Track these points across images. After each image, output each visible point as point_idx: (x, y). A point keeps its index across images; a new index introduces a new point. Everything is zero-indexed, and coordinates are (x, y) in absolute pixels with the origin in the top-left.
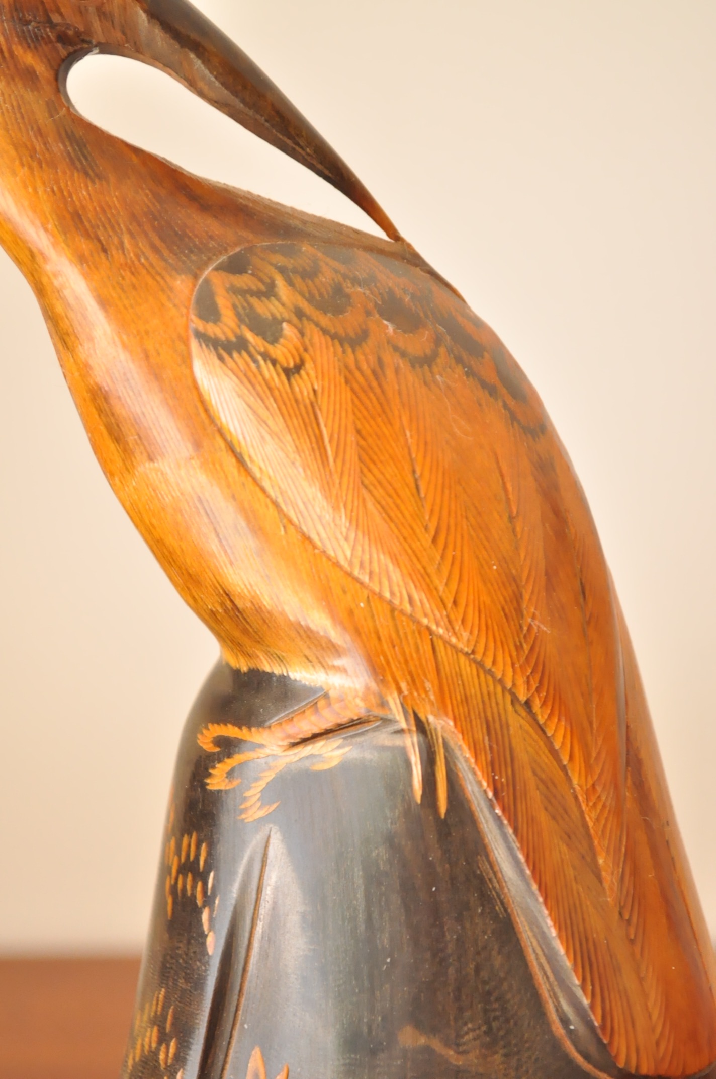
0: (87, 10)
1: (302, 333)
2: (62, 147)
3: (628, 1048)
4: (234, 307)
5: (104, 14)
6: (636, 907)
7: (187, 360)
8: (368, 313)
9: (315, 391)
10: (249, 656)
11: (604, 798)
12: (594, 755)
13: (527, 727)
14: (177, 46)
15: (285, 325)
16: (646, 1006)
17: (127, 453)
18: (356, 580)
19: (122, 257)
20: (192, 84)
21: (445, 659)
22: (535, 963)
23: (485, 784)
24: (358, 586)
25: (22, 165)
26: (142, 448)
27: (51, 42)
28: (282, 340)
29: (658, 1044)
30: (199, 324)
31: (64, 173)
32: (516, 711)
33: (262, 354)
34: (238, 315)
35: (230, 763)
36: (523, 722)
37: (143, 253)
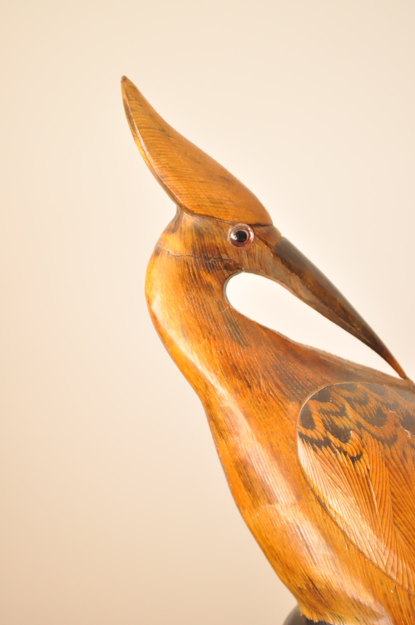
0: (241, 252)
1: (361, 437)
2: (226, 328)
4: (323, 421)
5: (251, 254)
7: (295, 449)
8: (396, 425)
9: (368, 470)
10: (319, 613)
14: (289, 272)
15: (351, 432)
17: (255, 498)
18: (389, 577)
19: (259, 391)
20: (295, 292)
24: (390, 580)
25: (204, 338)
26: (265, 495)
27: (221, 269)
28: (350, 441)
30: (303, 431)
31: (227, 342)
33: (338, 448)
34: (325, 426)
37: (271, 389)
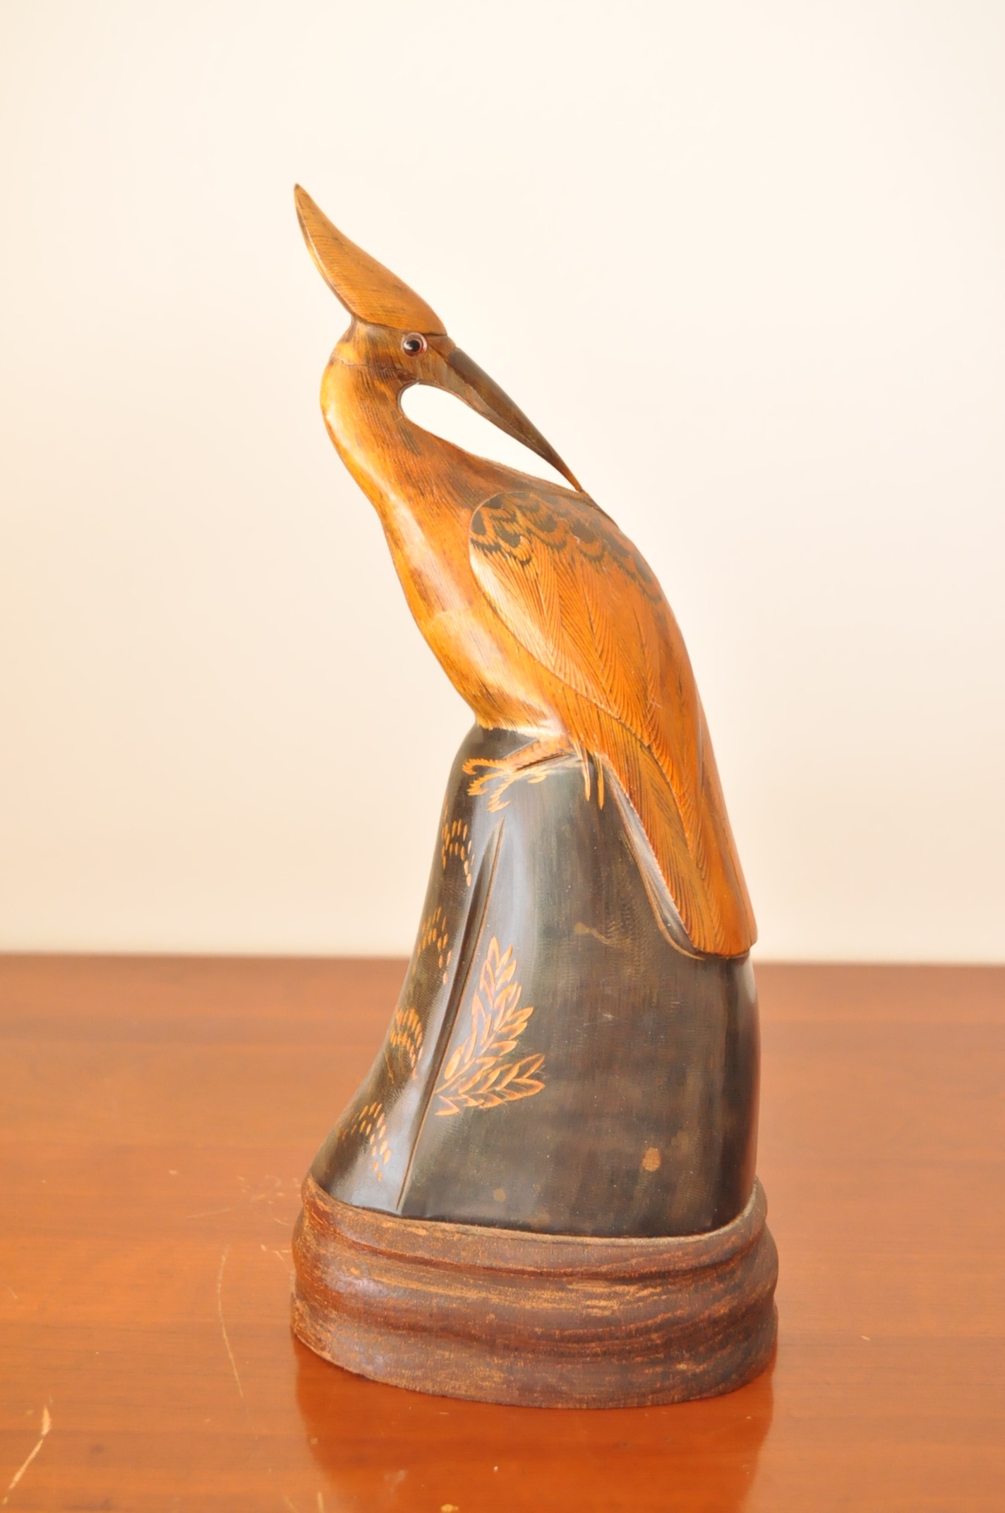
0: (415, 362)
1: (530, 542)
2: (400, 437)
3: (700, 937)
4: (494, 527)
5: (424, 364)
6: (706, 862)
7: (467, 556)
8: (566, 532)
9: (537, 574)
10: (494, 720)
11: (689, 801)
12: (684, 777)
13: (648, 760)
14: (463, 382)
15: (521, 537)
16: (710, 916)
17: (430, 606)
18: (557, 677)
19: (432, 499)
20: (470, 403)
21: (605, 722)
22: (650, 890)
23: (625, 790)
24: (558, 681)
25: (378, 446)
26: (439, 604)
27: (395, 379)
28: (519, 546)
29: (716, 936)
30: (474, 536)
31: (401, 451)
32: (642, 751)
33: (508, 553)
34: (496, 531)
35: (482, 780)
36: (646, 757)
37: (444, 497)
